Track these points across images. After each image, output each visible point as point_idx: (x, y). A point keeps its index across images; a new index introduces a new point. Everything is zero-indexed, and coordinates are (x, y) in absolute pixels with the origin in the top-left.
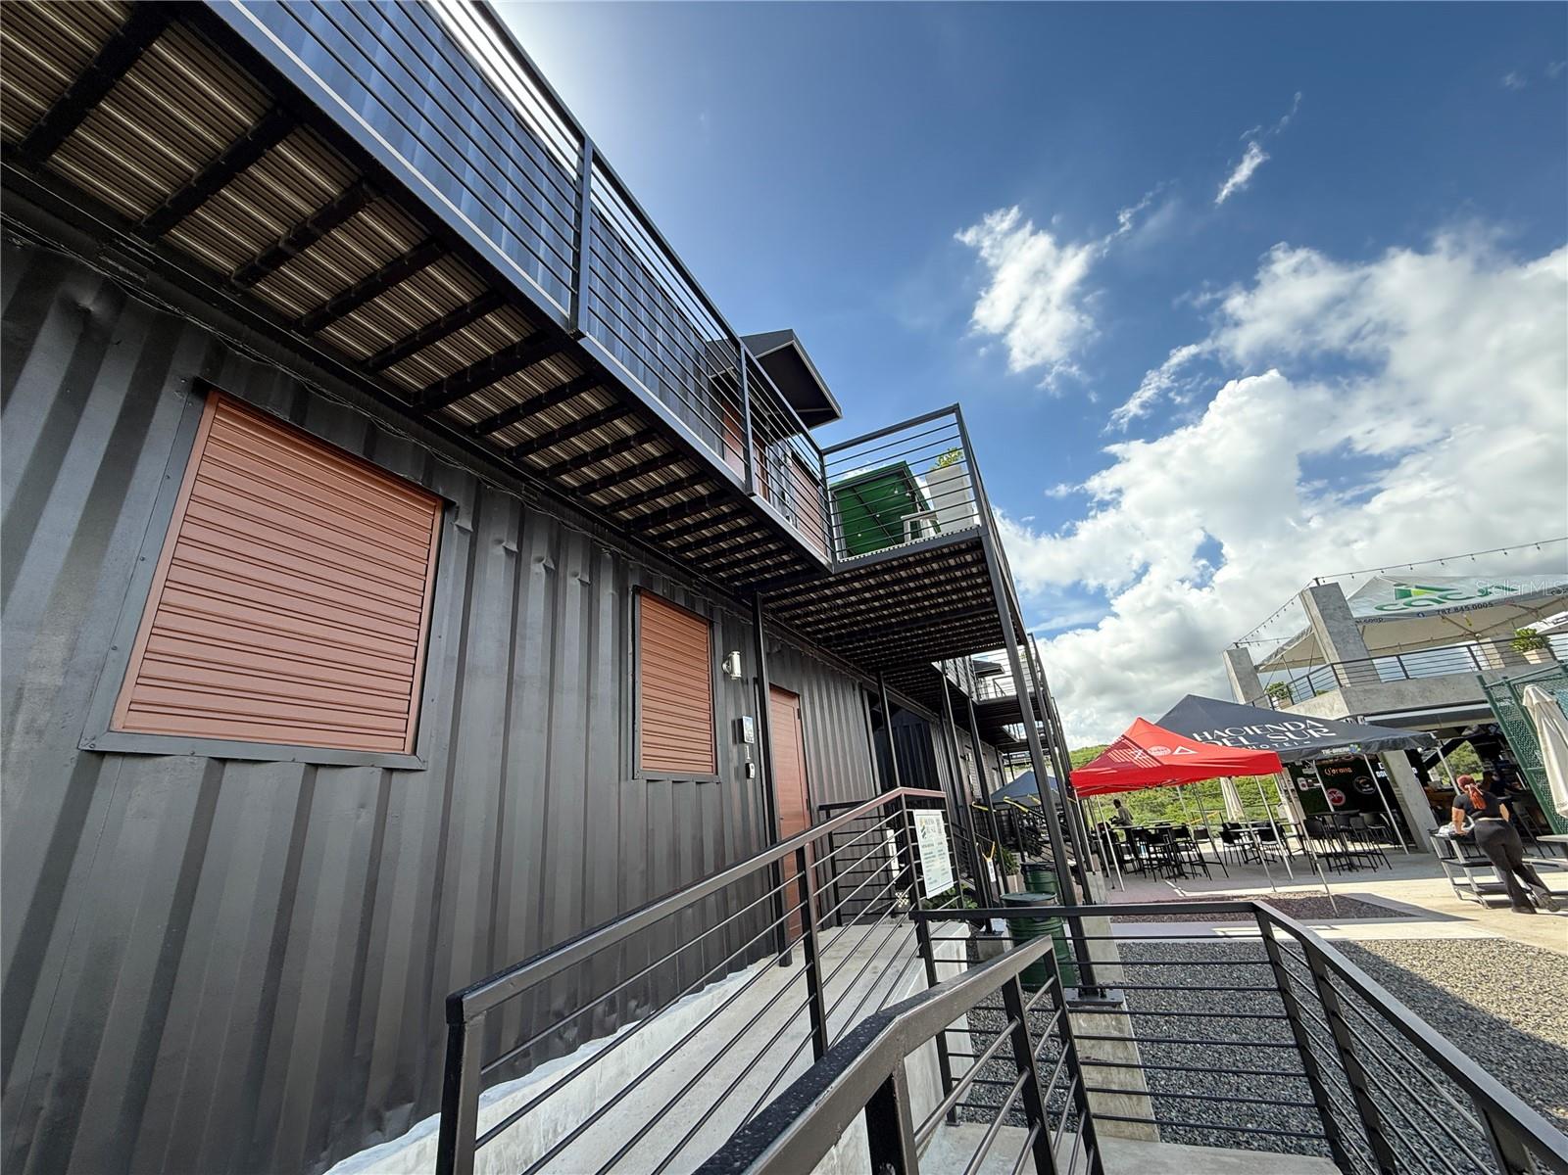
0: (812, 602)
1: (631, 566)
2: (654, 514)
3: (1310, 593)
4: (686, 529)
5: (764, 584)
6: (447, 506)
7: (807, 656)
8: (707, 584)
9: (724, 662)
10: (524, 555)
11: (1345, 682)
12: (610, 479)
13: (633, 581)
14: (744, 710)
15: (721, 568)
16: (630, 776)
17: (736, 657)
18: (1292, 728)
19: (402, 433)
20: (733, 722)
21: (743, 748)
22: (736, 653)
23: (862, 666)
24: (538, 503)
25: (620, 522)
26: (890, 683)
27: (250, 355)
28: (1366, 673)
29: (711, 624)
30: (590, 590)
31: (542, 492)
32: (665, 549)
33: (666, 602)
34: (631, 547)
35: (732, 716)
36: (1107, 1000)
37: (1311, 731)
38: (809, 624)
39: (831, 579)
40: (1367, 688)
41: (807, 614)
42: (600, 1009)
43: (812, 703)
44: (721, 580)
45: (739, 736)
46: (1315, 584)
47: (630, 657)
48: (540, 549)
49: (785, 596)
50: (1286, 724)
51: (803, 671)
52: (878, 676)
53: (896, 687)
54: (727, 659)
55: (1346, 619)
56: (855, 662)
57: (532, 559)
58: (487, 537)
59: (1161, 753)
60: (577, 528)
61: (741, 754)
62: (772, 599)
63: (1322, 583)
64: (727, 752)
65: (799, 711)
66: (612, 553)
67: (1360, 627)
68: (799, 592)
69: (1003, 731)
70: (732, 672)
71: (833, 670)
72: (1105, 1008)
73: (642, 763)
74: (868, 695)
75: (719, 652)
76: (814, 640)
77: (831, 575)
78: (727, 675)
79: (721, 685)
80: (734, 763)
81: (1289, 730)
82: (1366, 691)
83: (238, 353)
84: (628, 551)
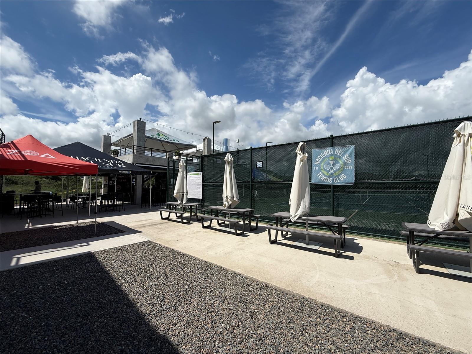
3: (137, 121)
11: (135, 152)
18: (112, 162)
28: (142, 151)
37: (118, 164)
40: (140, 155)
46: (139, 120)
50: (111, 161)
55: (143, 134)
59: (30, 155)
63: (141, 120)
67: (146, 139)
81: (111, 163)
82: (140, 156)
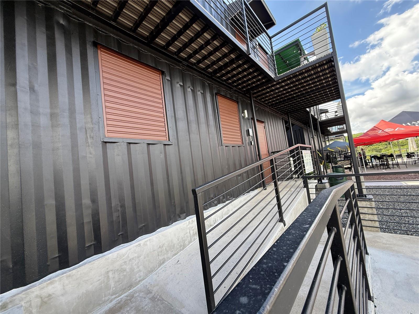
0: (268, 92)
1: (214, 87)
2: (219, 68)
4: (229, 72)
5: (253, 88)
6: (163, 73)
7: (266, 110)
8: (236, 91)
9: (242, 114)
10: (185, 86)
12: (205, 58)
13: (215, 92)
14: (249, 127)
15: (240, 84)
16: (221, 145)
17: (246, 111)
19: (146, 51)
20: (246, 130)
21: (250, 137)
22: (246, 110)
23: (283, 113)
24: (186, 70)
25: (208, 73)
26: (291, 117)
27: (103, 32)
29: (238, 103)
30: (204, 95)
31: (186, 66)
32: (222, 80)
33: (225, 97)
34: (213, 81)
35: (246, 129)
36: (367, 198)
38: (267, 100)
39: (275, 83)
41: (266, 97)
42: (221, 198)
43: (268, 124)
44: (240, 89)
45: (248, 134)
47: (217, 114)
48: (189, 84)
49: (259, 91)
51: (265, 115)
52: (288, 115)
53: (293, 118)
54: (243, 112)
56: (280, 111)
57: (187, 87)
58: (174, 82)
59: (389, 131)
60: (197, 76)
61: (249, 139)
62: (255, 93)
64: (245, 138)
65: (264, 126)
66: (208, 83)
68: (264, 89)
69: (327, 130)
70: (245, 116)
71: (274, 114)
72: (366, 200)
73: (223, 142)
74: (285, 121)
75: (241, 111)
76: (268, 105)
77: (275, 81)
78: (244, 117)
79: (242, 120)
80: (247, 141)
83: (100, 32)
84: (212, 82)
